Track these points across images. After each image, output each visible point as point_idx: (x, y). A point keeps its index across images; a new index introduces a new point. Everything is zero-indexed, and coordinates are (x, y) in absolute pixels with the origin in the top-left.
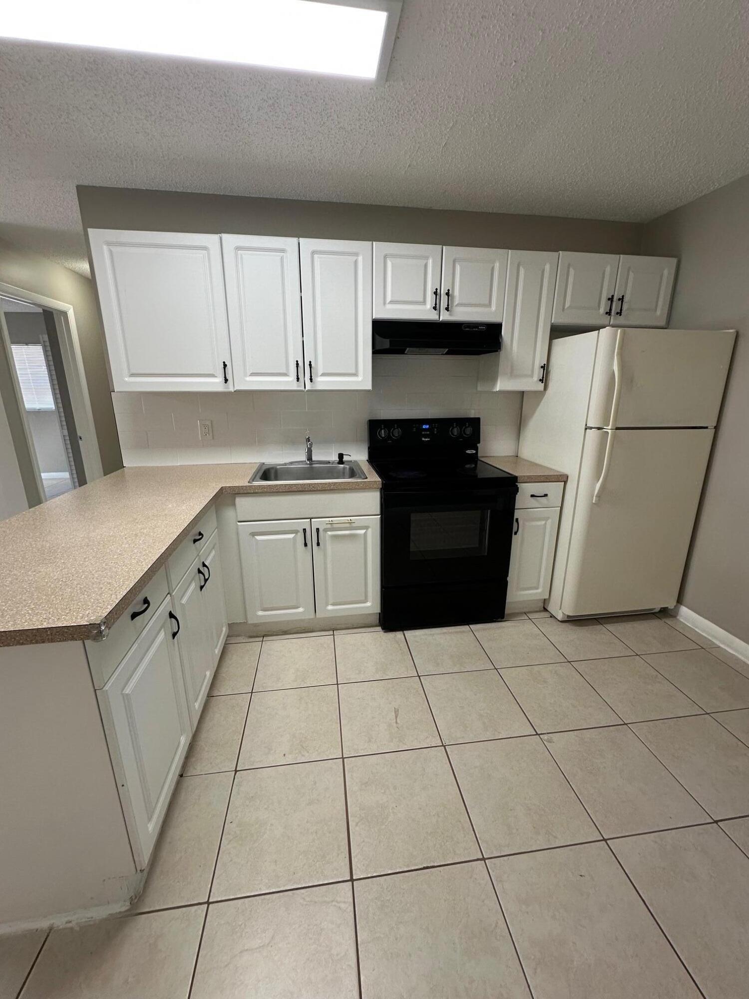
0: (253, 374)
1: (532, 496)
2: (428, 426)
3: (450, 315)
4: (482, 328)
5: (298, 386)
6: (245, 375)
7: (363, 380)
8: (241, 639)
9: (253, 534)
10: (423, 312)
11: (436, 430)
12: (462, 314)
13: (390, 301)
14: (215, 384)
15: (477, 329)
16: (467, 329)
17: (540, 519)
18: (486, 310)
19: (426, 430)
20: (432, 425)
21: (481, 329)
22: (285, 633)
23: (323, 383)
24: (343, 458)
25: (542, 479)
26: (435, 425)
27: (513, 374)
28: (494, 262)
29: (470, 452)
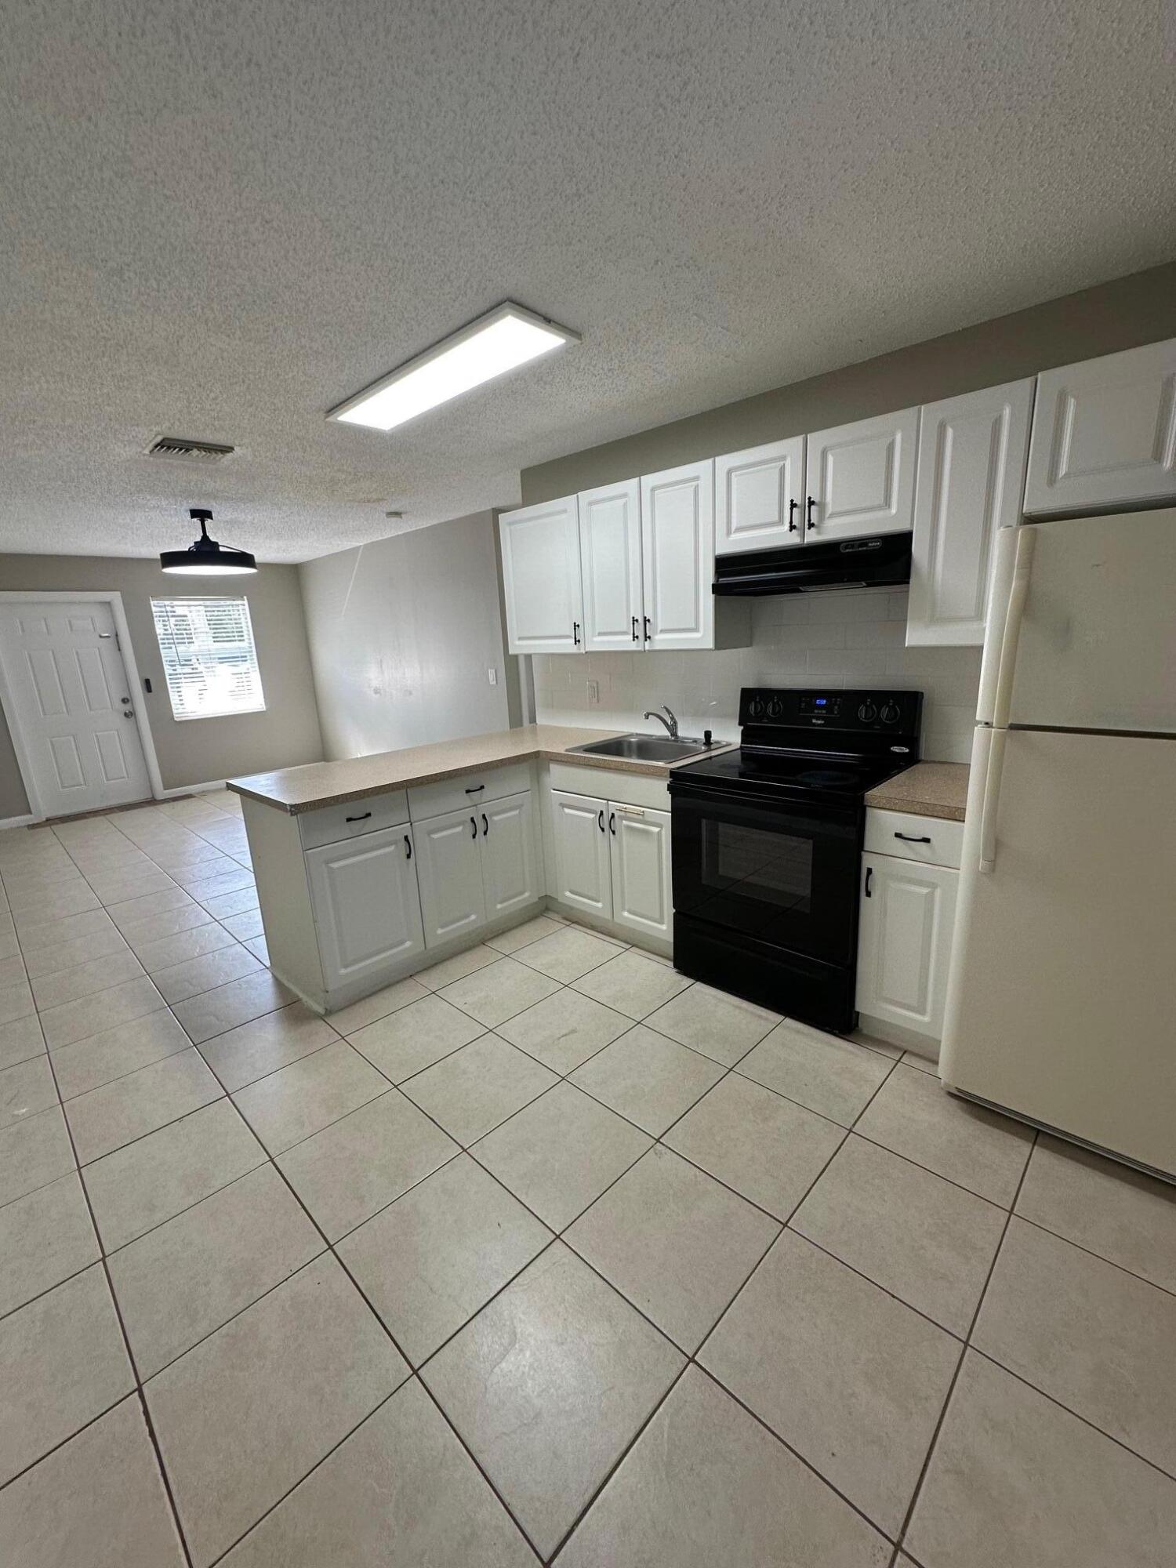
0: (600, 634)
1: (898, 835)
2: (825, 701)
3: (819, 533)
4: (873, 544)
5: (638, 646)
6: (593, 636)
7: (704, 636)
8: (556, 917)
9: (563, 806)
10: (780, 537)
11: (836, 707)
12: (835, 529)
13: (736, 529)
14: (567, 646)
15: (865, 548)
16: (847, 550)
17: (920, 883)
18: (880, 514)
19: (821, 707)
20: (831, 701)
21: (874, 546)
22: (593, 928)
23: (662, 641)
24: (710, 737)
25: (917, 808)
26: (836, 701)
27: (936, 619)
28: (893, 434)
29: (897, 751)
